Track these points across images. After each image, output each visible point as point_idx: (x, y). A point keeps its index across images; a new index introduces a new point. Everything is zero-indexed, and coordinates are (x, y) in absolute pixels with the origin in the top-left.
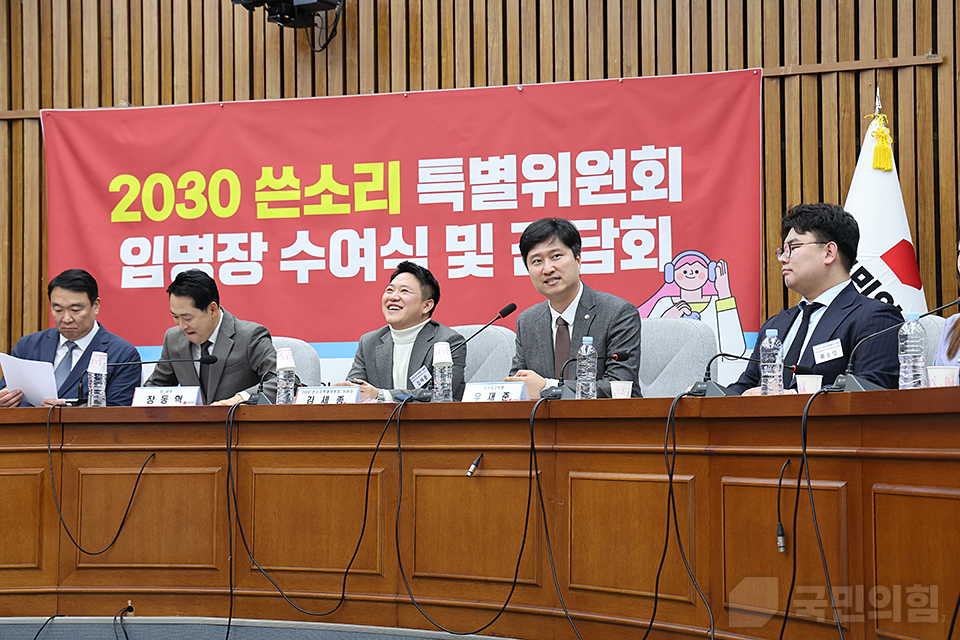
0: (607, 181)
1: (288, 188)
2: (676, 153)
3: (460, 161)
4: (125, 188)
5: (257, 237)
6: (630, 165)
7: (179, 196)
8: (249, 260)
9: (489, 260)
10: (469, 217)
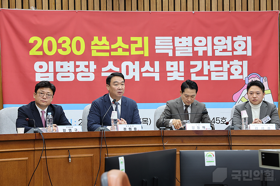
0: (225, 47)
1: (104, 45)
2: (249, 39)
3: (171, 38)
4: (36, 42)
5: (92, 63)
6: (233, 42)
7: (59, 46)
8: (89, 72)
9: (183, 74)
10: (174, 58)
